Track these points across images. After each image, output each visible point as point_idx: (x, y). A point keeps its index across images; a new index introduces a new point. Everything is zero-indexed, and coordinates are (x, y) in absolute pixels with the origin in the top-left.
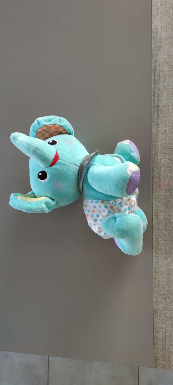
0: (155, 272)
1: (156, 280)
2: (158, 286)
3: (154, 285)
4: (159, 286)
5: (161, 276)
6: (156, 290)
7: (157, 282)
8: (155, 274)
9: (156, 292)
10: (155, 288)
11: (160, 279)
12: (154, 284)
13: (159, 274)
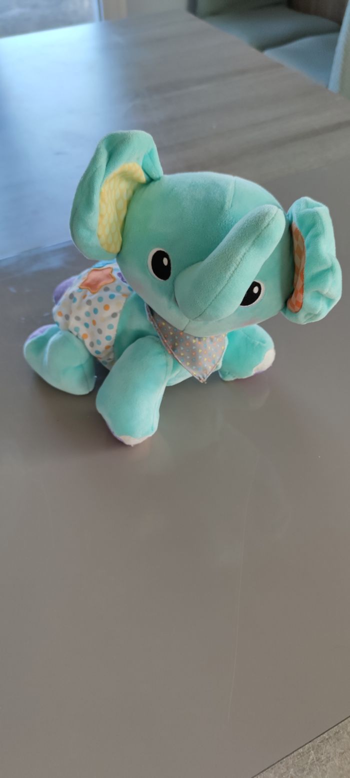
0: (335, 734)
1: (317, 752)
2: (304, 770)
3: (299, 754)
4: (305, 773)
5: (337, 761)
6: (288, 769)
7: (311, 757)
8: (330, 737)
9: (282, 771)
10: (291, 762)
11: (327, 762)
12: (301, 750)
13: (339, 751)
